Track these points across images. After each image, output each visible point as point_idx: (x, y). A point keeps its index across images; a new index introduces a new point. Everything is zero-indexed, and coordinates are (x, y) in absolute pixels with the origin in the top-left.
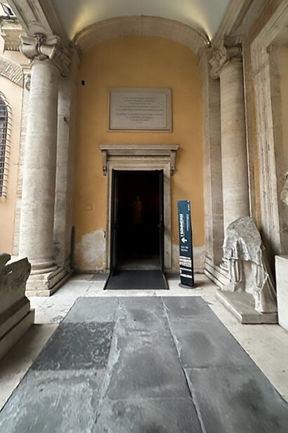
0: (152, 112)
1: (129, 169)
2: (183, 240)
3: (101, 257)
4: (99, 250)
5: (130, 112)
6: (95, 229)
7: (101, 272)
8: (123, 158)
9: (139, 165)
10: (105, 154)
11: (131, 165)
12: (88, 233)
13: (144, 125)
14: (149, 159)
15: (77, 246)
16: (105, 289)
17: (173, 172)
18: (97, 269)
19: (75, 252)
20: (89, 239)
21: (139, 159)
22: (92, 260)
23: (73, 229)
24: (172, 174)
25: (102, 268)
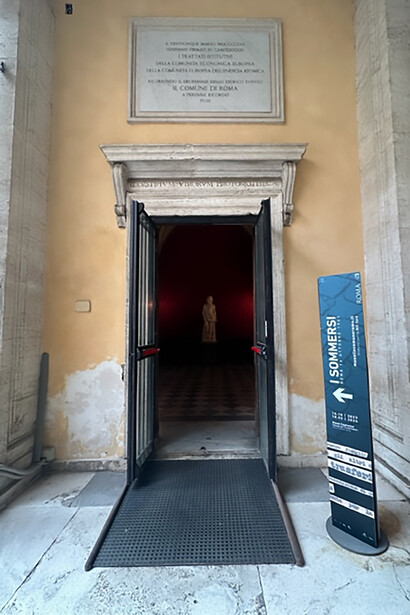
0: (235, 76)
1: (181, 213)
2: (339, 394)
3: (112, 428)
4: (107, 411)
5: (182, 76)
6: (99, 359)
7: (111, 465)
8: (167, 186)
9: (206, 202)
10: (118, 171)
11: (185, 202)
12: (83, 369)
13: (217, 105)
14: (229, 186)
15: (53, 403)
16: (90, 566)
17: (289, 217)
18: (104, 458)
19: (50, 416)
20: (84, 383)
21: (206, 186)
22: (92, 435)
23: (45, 359)
24: (286, 224)
25: (115, 457)
